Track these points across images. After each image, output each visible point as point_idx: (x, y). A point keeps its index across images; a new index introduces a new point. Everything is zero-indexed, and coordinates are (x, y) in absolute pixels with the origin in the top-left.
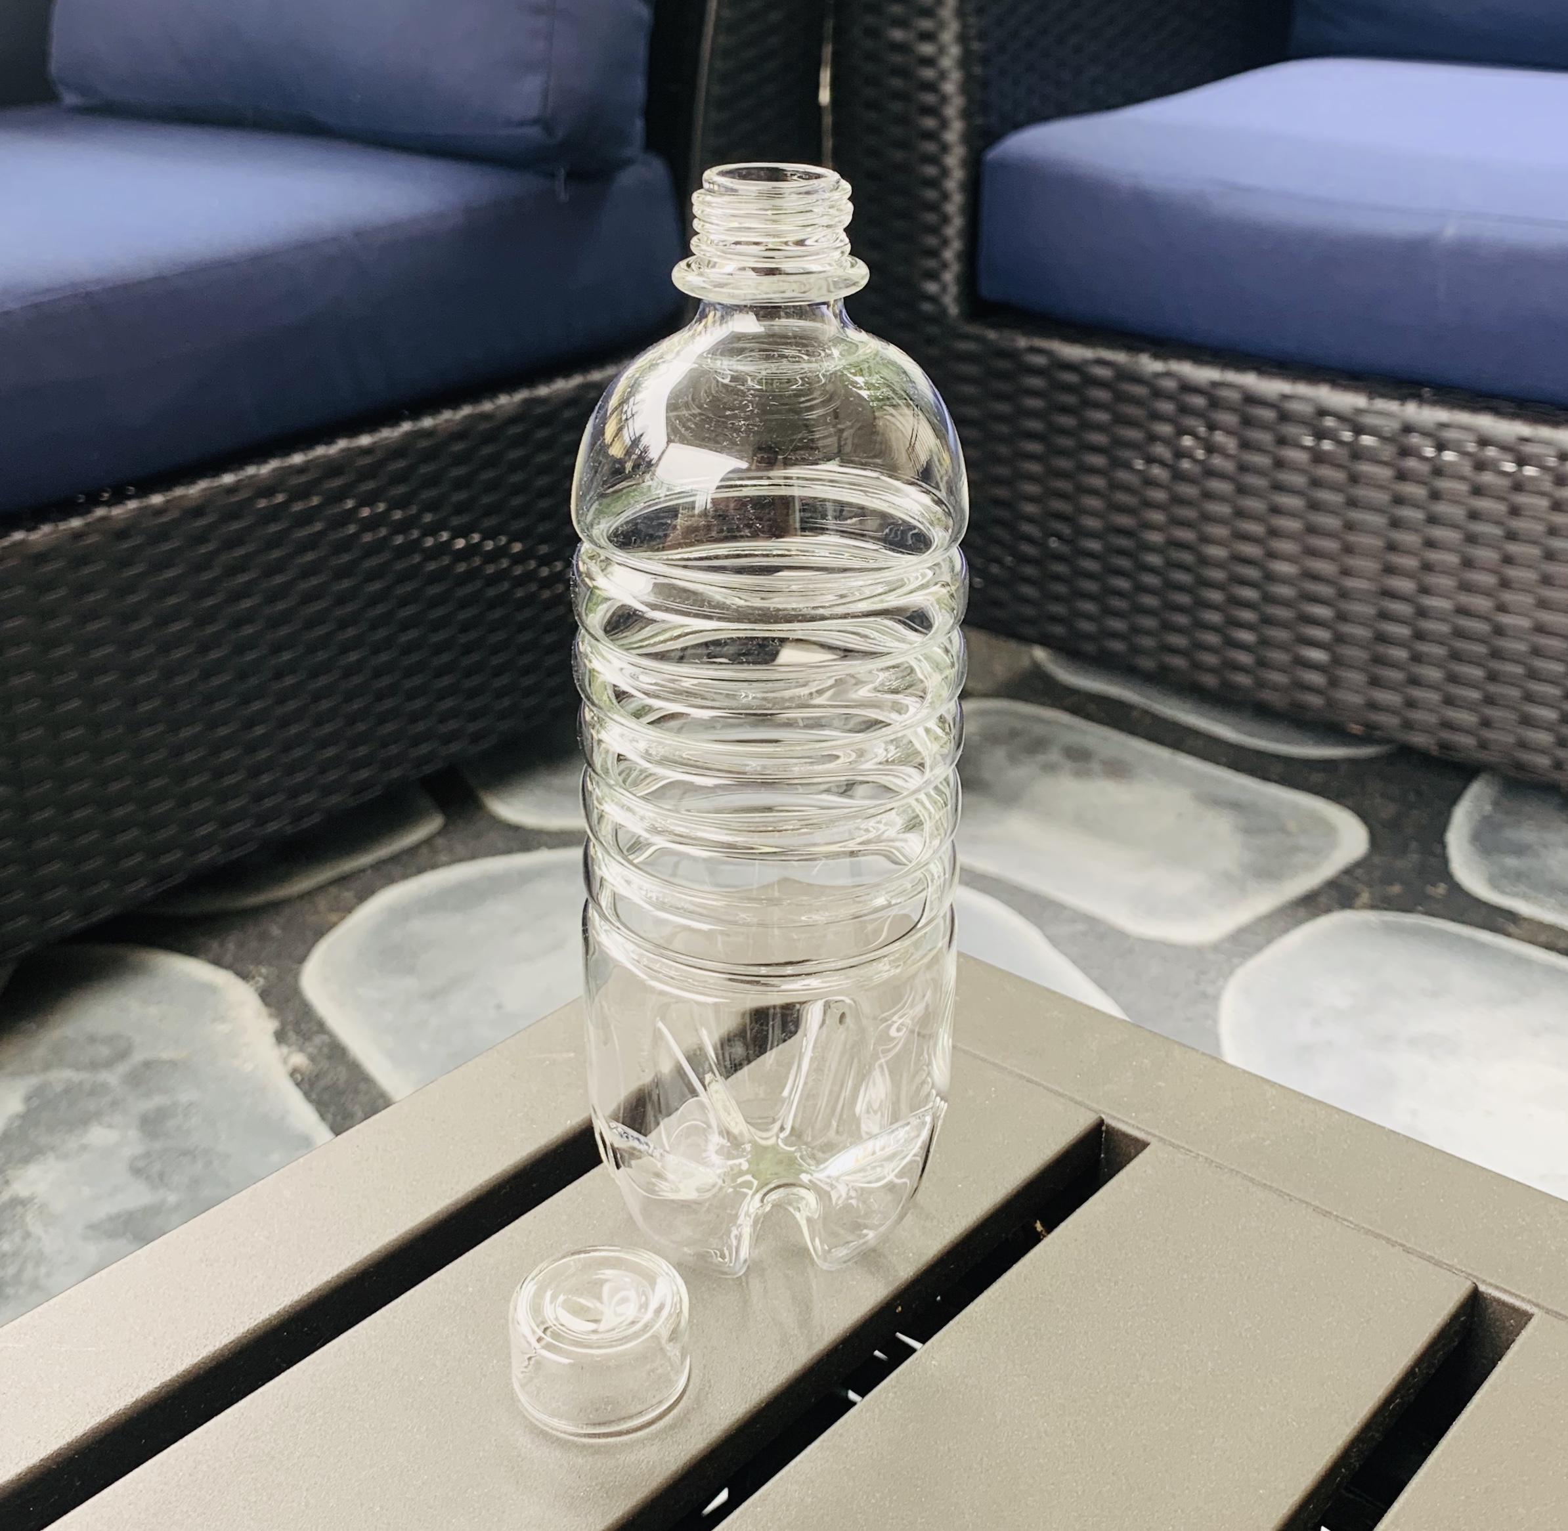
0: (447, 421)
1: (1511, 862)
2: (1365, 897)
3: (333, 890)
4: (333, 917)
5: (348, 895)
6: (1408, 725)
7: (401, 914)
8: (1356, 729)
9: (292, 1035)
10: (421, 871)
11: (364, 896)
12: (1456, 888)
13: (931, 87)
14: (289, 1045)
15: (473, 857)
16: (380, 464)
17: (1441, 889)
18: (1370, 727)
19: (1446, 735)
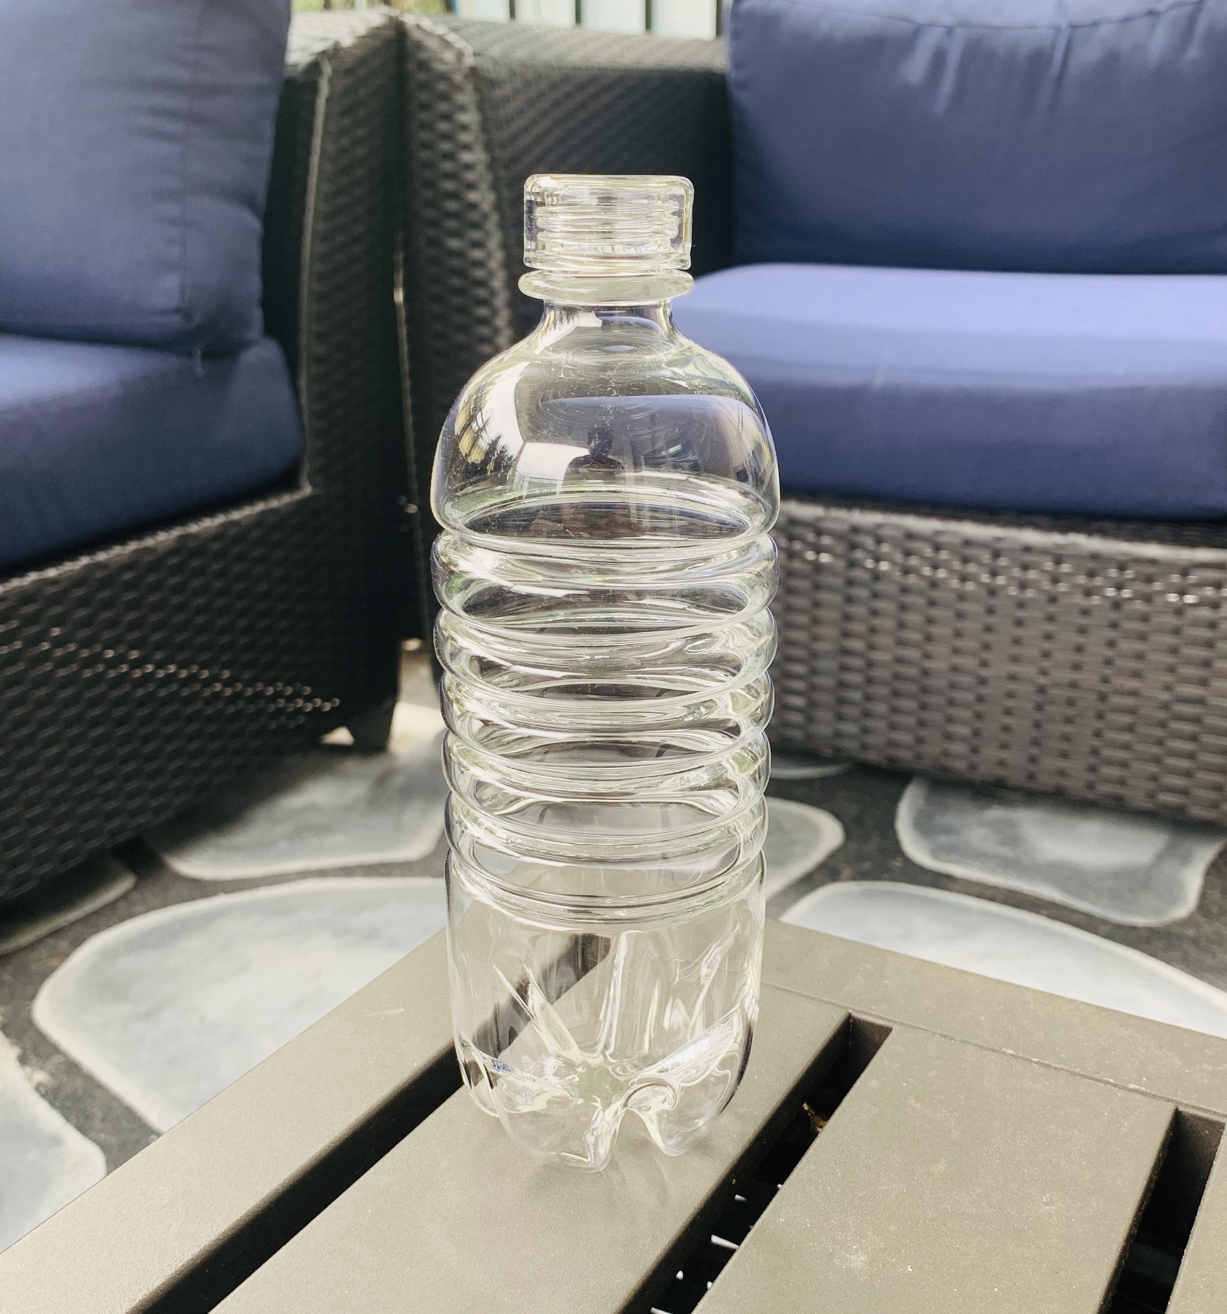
0: (117, 555)
1: (943, 839)
2: (847, 872)
3: (51, 942)
4: (53, 962)
5: (63, 944)
6: (864, 747)
7: (110, 955)
8: (828, 752)
9: (33, 1059)
10: (122, 919)
11: (77, 943)
12: (908, 862)
13: (482, 283)
14: (31, 1066)
15: (164, 905)
16: (64, 593)
17: (898, 863)
18: (837, 750)
19: (892, 752)
